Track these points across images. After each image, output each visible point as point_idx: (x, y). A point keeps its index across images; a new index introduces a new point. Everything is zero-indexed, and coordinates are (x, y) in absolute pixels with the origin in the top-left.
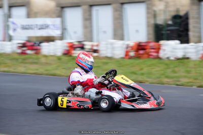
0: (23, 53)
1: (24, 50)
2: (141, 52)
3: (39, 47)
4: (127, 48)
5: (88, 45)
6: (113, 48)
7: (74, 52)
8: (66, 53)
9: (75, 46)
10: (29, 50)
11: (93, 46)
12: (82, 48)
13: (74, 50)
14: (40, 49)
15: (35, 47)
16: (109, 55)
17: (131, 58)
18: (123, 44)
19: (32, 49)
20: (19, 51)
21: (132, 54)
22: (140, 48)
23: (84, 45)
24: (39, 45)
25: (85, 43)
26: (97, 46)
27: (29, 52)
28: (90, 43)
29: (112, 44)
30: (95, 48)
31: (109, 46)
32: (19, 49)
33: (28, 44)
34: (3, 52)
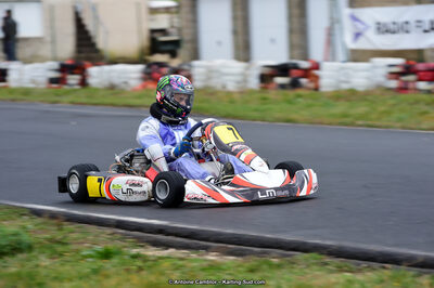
0: (403, 89)
1: (407, 82)
10: (420, 80)
20: (394, 84)
27: (423, 85)
32: (397, 79)
33: (420, 66)
34: (345, 86)
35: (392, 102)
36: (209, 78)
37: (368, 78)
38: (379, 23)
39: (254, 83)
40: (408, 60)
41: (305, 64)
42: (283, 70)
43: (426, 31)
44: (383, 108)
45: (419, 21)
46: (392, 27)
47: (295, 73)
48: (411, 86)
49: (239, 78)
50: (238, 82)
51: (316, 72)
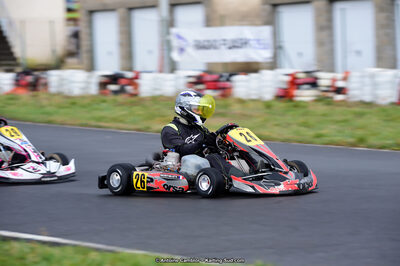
3: (228, 83)
5: (325, 79)
6: (375, 85)
7: (296, 92)
9: (299, 81)
10: (208, 88)
11: (334, 80)
12: (314, 84)
13: (298, 88)
14: (230, 88)
15: (221, 84)
16: (367, 98)
19: (216, 88)
23: (316, 78)
24: (228, 80)
25: (319, 75)
26: (344, 80)
28: (330, 75)
30: (340, 84)
32: (191, 87)
33: (209, 78)
34: (158, 93)
36: (61, 85)
39: (94, 90)
41: (130, 75)
42: (114, 79)
47: (123, 81)
49: (82, 85)
50: (83, 89)
51: (137, 81)
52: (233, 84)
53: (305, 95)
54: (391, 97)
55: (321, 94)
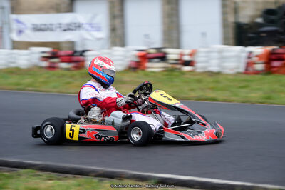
0: (52, 67)
1: (54, 63)
2: (276, 64)
3: (81, 58)
4: (249, 58)
5: (173, 54)
6: (223, 59)
7: (148, 64)
8: (133, 66)
9: (150, 56)
10: (62, 62)
11: (182, 55)
12: (163, 58)
13: (150, 62)
14: (83, 61)
15: (75, 58)
16: (215, 69)
17: (257, 73)
18: (242, 52)
19: (70, 62)
20: (45, 64)
21: (260, 67)
22: (273, 57)
23: (165, 54)
24: (81, 55)
26: (191, 55)
27: (64, 65)
29: (220, 52)
30: (187, 58)
31: (215, 55)
32: (45, 61)
33: (62, 53)
34: (13, 65)
35: (46, 76)
37: (28, 60)
38: (34, 25)
40: (54, 48)
43: (65, 30)
44: (42, 80)
45: (60, 24)
46: (43, 27)
48: (56, 65)
52: (86, 58)
53: (156, 67)
54: (238, 68)
55: (170, 66)
